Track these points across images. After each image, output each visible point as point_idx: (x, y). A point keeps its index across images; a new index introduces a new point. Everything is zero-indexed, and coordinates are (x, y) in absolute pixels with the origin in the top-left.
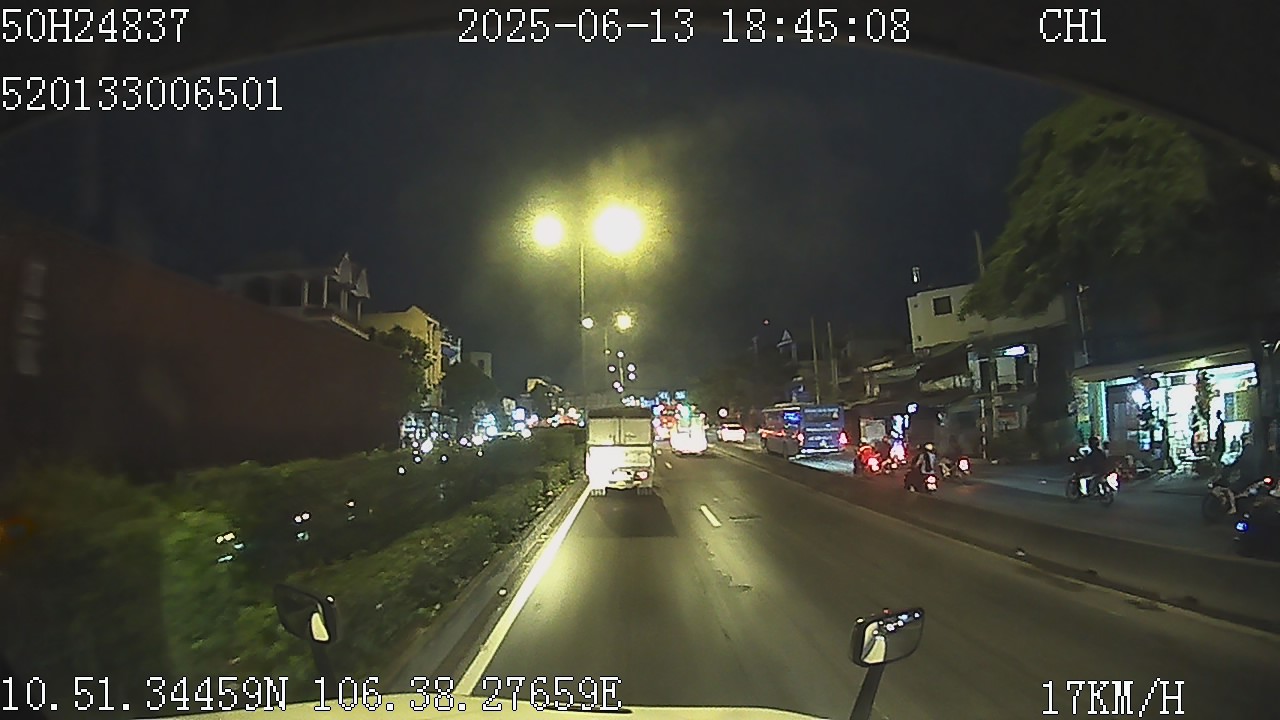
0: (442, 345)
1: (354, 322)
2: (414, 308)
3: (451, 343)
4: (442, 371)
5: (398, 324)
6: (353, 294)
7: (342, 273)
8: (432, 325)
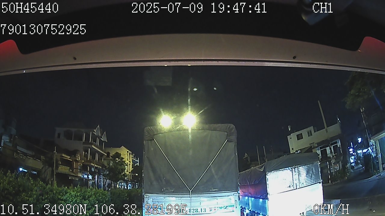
0: (132, 160)
1: (102, 150)
2: (123, 147)
3: (136, 159)
4: (132, 168)
5: (117, 151)
6: (101, 140)
7: (97, 131)
8: (129, 153)
